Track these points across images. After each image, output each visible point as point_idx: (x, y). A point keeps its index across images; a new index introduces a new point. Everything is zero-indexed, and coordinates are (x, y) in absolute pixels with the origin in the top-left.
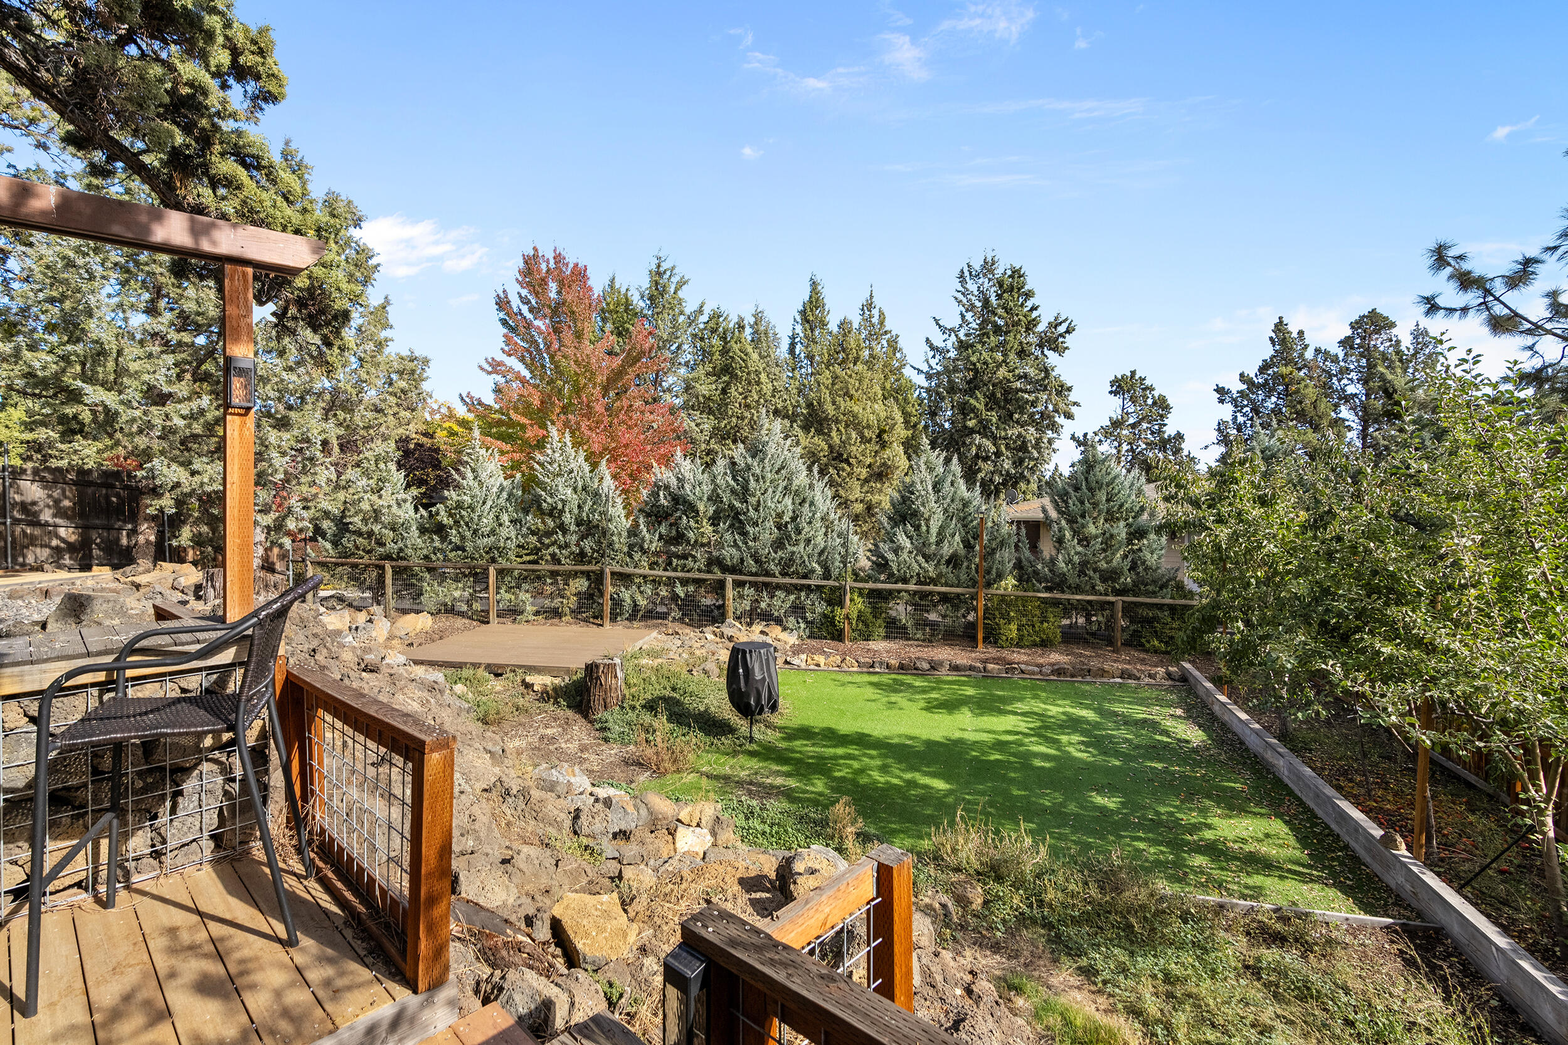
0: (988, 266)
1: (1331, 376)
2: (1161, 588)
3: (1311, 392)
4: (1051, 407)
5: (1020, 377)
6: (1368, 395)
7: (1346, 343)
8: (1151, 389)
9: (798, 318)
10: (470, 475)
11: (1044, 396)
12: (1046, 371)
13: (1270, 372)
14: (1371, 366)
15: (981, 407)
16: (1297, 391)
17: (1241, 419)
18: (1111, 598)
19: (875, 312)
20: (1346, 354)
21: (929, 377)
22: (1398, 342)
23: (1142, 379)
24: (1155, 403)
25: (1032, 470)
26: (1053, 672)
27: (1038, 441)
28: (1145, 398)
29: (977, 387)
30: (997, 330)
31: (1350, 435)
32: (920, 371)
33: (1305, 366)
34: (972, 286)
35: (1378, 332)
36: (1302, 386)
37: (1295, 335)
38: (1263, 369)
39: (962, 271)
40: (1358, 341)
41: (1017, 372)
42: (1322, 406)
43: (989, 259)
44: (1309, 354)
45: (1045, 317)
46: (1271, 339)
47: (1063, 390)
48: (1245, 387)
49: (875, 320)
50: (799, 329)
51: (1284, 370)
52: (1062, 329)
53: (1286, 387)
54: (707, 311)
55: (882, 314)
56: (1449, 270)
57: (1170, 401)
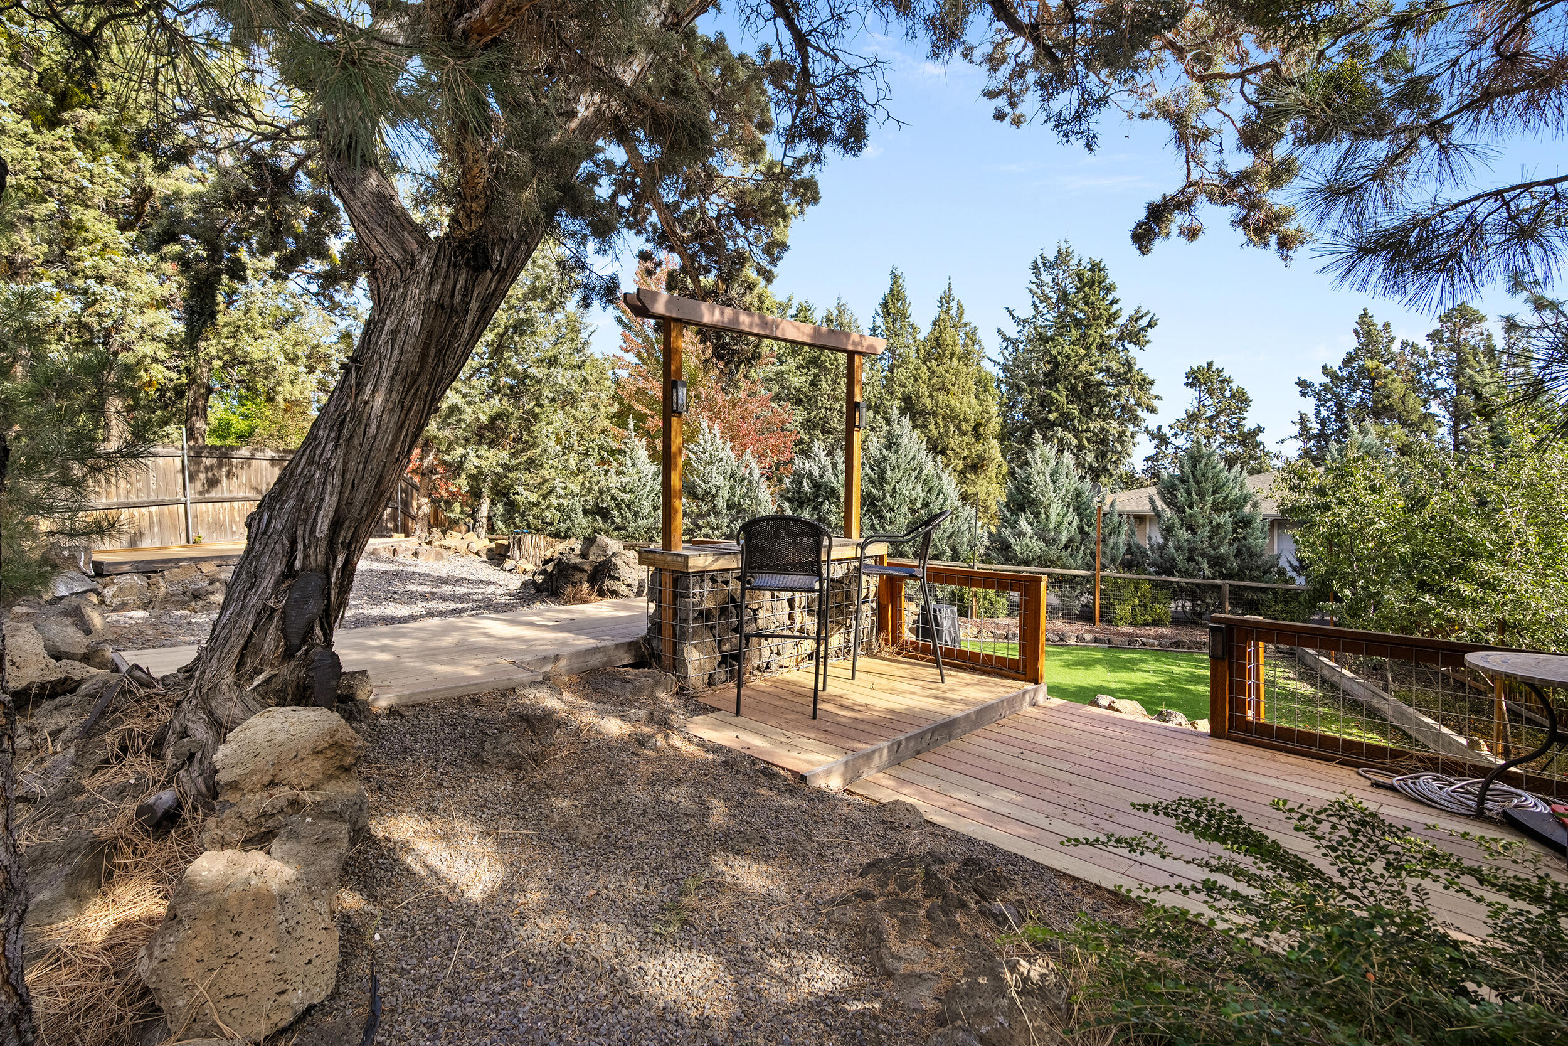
0: (1063, 257)
1: (1419, 371)
2: (1265, 573)
3: (1398, 387)
4: (1132, 401)
5: (1101, 370)
6: (1459, 391)
7: (1435, 337)
8: (1229, 381)
9: (880, 311)
10: (629, 462)
11: (1125, 389)
12: (1129, 364)
13: (1355, 364)
14: (1461, 361)
15: (1062, 400)
16: (1385, 386)
17: (1324, 413)
18: (1218, 582)
19: (954, 305)
20: (1435, 348)
21: (1005, 368)
22: (1489, 336)
23: (1220, 371)
24: (1233, 396)
25: (1115, 464)
26: (1171, 645)
27: (1121, 435)
28: (1222, 389)
29: (1057, 381)
30: (1078, 323)
31: (1440, 431)
32: (996, 363)
33: (1392, 359)
34: (1046, 278)
35: (1468, 325)
36: (1389, 380)
37: (1380, 327)
38: (1347, 362)
39: (1035, 262)
40: (1447, 335)
41: (1099, 365)
42: (1412, 400)
43: (1063, 250)
44: (1396, 347)
45: (1126, 311)
46: (1356, 331)
47: (1145, 383)
48: (1328, 380)
49: (953, 312)
50: (880, 321)
51: (1370, 364)
52: (1143, 322)
53: (1371, 380)
54: (795, 304)
55: (960, 306)
56: (1525, 294)
57: (1250, 394)
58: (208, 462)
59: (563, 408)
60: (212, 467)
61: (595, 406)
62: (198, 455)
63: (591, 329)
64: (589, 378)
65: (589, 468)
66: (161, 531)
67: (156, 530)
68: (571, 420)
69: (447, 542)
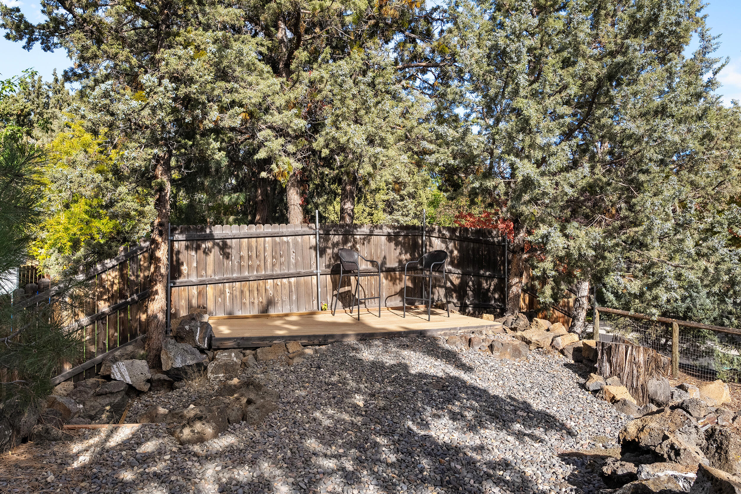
58: (337, 239)
59: (677, 173)
60: (337, 244)
61: (722, 168)
62: (327, 233)
63: (716, 66)
64: (714, 132)
65: (715, 250)
66: (298, 299)
67: (294, 297)
68: (689, 188)
69: (532, 334)
